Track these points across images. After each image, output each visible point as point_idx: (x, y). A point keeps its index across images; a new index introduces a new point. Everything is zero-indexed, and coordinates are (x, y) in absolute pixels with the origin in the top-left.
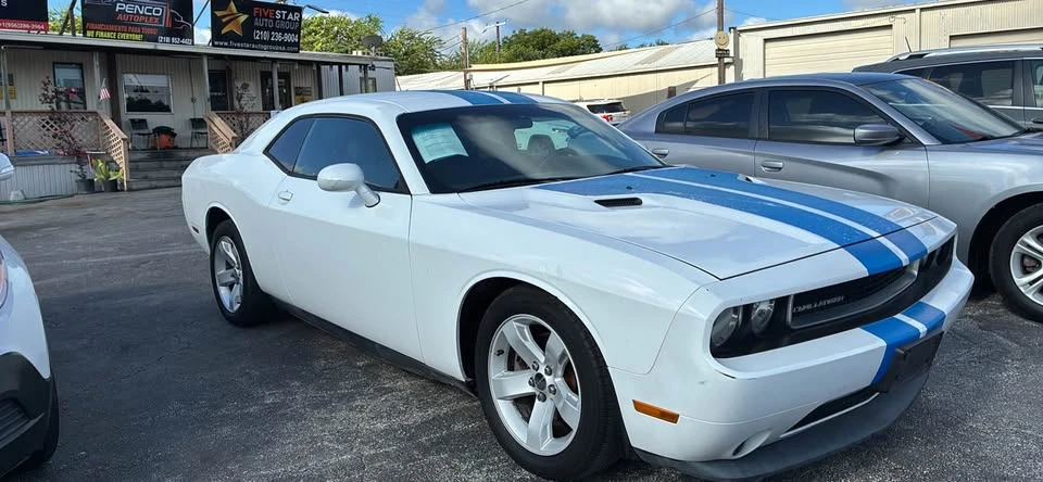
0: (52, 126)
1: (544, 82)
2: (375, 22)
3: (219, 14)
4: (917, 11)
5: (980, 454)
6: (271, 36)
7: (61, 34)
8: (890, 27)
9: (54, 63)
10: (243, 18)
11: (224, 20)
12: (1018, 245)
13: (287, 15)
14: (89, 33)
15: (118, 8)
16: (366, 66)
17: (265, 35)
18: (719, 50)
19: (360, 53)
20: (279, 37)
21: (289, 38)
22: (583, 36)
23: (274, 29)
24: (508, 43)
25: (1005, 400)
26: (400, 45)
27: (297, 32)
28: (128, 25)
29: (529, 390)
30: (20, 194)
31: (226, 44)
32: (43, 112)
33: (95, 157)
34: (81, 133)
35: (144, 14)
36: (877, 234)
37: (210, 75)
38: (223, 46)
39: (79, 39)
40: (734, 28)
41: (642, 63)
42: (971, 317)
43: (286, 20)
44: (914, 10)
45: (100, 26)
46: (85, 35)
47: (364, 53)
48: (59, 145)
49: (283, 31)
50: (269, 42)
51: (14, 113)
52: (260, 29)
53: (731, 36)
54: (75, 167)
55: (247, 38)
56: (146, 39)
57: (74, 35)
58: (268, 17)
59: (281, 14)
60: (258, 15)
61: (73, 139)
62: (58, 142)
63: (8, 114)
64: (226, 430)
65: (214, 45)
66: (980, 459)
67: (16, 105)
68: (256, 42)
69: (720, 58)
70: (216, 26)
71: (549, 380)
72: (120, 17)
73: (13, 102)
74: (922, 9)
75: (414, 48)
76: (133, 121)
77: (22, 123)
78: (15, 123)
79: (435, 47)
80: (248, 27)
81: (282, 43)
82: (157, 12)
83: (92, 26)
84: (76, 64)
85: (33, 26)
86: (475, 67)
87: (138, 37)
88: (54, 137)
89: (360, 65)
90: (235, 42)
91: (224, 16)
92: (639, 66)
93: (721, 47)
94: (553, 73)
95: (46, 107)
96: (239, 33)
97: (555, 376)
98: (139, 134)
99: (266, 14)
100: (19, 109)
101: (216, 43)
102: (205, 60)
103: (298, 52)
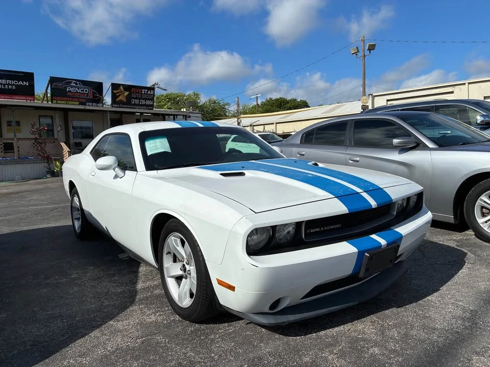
0: (36, 145)
1: (276, 123)
2: (197, 95)
3: (115, 91)
4: (467, 84)
5: (427, 315)
6: (140, 102)
7: (42, 102)
8: (452, 92)
9: (39, 116)
10: (127, 93)
11: (117, 95)
12: (479, 201)
13: (147, 92)
14: (54, 101)
15: (67, 90)
16: (186, 116)
17: (137, 101)
18: (363, 105)
19: (185, 110)
20: (144, 102)
21: (148, 102)
22: (301, 100)
23: (141, 98)
24: (263, 104)
25: (454, 286)
26: (208, 106)
27: (152, 99)
28: (72, 98)
29: (181, 273)
30: (20, 177)
31: (118, 106)
32: (32, 139)
33: (56, 160)
34: (49, 148)
35: (80, 92)
36: (361, 191)
37: (110, 120)
38: (117, 107)
39: (50, 104)
40: (371, 95)
41: (325, 113)
42: (454, 240)
43: (147, 94)
44: (464, 84)
45: (59, 98)
46: (52, 102)
47: (186, 110)
48: (39, 154)
49: (146, 99)
50: (139, 105)
51: (17, 139)
52: (135, 98)
53: (371, 98)
54: (46, 165)
55: (128, 103)
56: (81, 104)
57: (48, 102)
58: (138, 93)
59: (145, 91)
60: (133, 92)
61: (45, 151)
62: (39, 152)
63: (15, 139)
64: (45, 290)
65: (112, 107)
66: (425, 317)
67: (19, 135)
68: (133, 105)
69: (364, 110)
70: (114, 97)
71: (187, 267)
72: (68, 94)
73: (17, 134)
74: (469, 83)
75: (216, 107)
76: (76, 143)
77: (22, 144)
78: (18, 144)
79: (227, 107)
80: (129, 98)
81: (145, 105)
82: (86, 91)
83: (56, 98)
84: (50, 116)
85: (28, 98)
86: (242, 116)
87: (77, 103)
88: (37, 150)
89: (183, 115)
90: (123, 105)
91: (118, 93)
92: (324, 114)
93: (364, 104)
94: (281, 118)
95: (33, 136)
96: (125, 101)
97: (190, 266)
98: (79, 149)
99: (137, 91)
100: (20, 137)
101: (114, 106)
102: (108, 114)
103: (153, 109)
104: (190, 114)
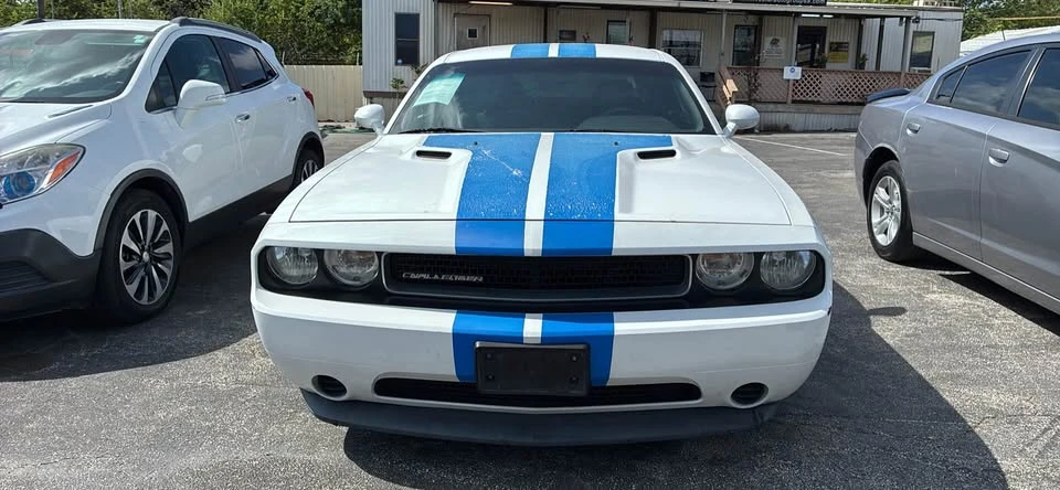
9: (608, 21)
36: (538, 217)
38: (743, 2)
65: (735, 1)
84: (624, 22)
89: (902, 17)
102: (725, 15)
103: (825, 5)
104: (920, 14)
